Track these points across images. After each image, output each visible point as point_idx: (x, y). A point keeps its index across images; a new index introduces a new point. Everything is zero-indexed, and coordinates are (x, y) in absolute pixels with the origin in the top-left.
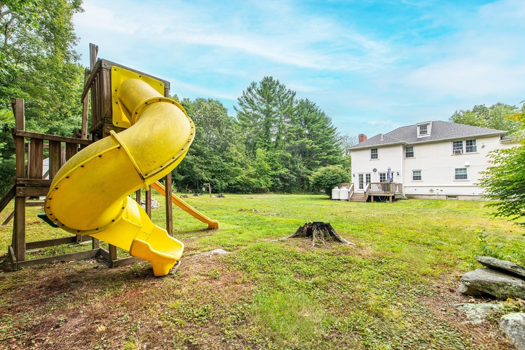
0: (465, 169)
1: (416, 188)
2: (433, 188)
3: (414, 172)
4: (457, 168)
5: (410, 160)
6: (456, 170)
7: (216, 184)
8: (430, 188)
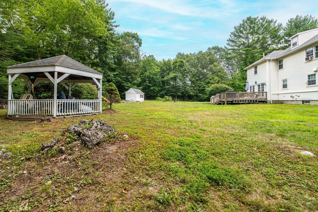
0: (315, 75)
1: (284, 95)
2: (293, 95)
3: (284, 81)
4: (309, 74)
5: (281, 71)
6: (309, 76)
7: (200, 97)
8: (290, 95)
